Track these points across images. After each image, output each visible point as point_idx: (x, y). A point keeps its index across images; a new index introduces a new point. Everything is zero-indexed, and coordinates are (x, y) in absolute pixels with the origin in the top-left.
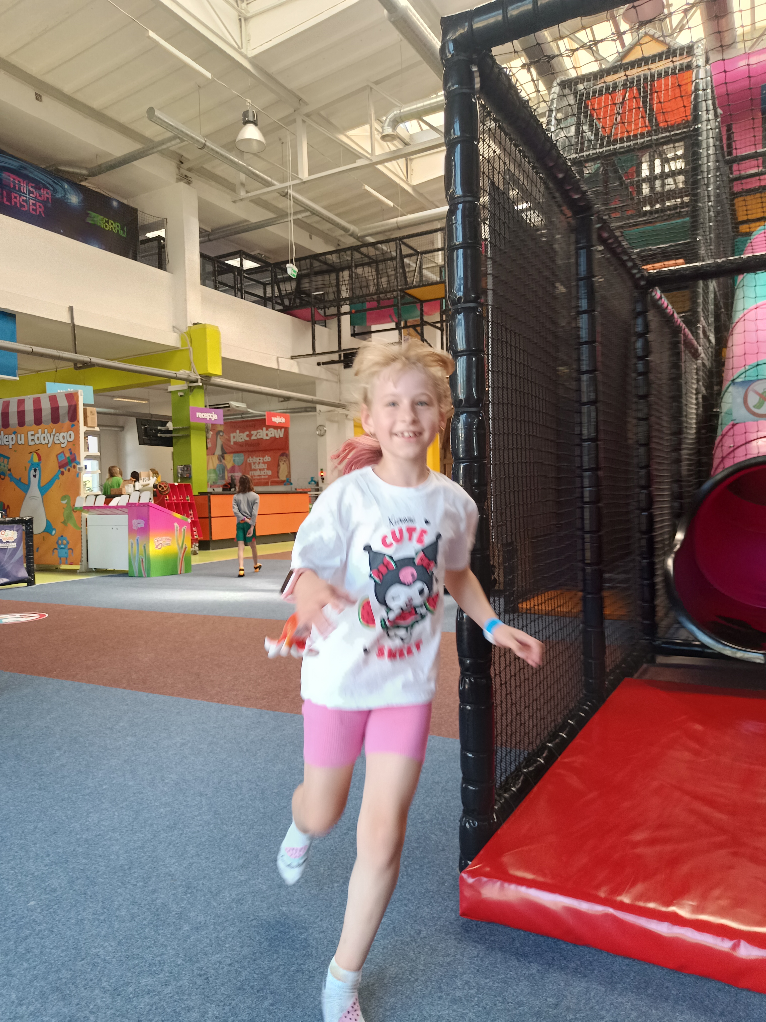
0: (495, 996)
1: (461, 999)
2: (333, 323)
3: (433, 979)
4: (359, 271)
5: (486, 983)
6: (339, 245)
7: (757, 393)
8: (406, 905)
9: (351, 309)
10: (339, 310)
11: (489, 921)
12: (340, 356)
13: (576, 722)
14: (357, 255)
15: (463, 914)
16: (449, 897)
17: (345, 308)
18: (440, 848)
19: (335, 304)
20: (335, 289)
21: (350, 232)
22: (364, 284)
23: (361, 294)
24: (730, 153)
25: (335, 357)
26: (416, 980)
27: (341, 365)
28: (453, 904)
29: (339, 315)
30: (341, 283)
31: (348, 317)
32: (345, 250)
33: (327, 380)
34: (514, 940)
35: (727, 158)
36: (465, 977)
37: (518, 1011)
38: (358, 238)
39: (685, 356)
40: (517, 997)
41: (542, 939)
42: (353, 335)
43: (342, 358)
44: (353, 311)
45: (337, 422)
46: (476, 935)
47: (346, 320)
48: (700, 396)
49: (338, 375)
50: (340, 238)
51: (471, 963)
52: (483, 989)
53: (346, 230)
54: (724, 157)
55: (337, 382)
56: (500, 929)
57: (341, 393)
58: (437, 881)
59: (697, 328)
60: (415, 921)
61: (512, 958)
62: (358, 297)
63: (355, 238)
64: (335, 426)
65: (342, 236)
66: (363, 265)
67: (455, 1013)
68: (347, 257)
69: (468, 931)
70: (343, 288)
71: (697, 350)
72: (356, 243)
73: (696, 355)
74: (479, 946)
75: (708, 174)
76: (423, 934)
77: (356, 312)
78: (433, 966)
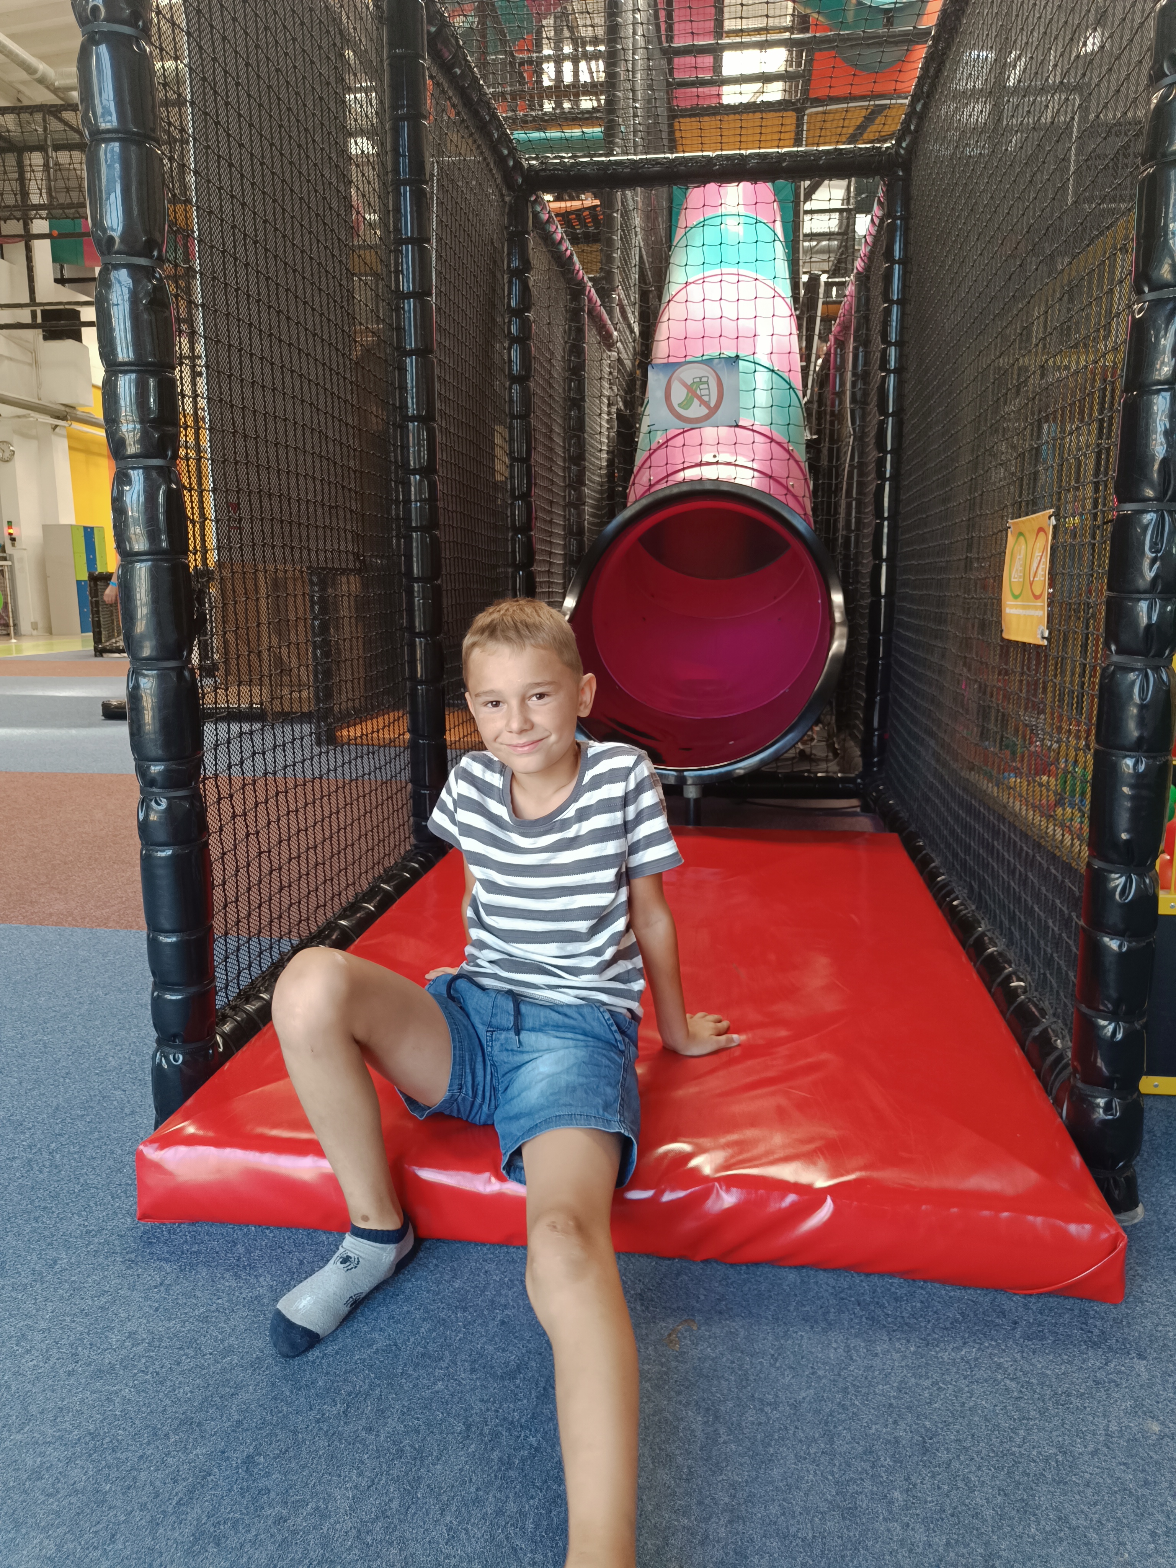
0: (181, 1348)
1: (113, 1368)
2: (17, 251)
3: (63, 1341)
4: (63, 157)
5: (169, 1328)
6: (19, 100)
7: (685, 384)
8: (36, 1220)
9: (51, 227)
10: (26, 226)
11: (193, 1221)
12: (34, 315)
13: (395, 888)
14: (55, 125)
15: (143, 1217)
16: (125, 1192)
17: (40, 226)
18: (127, 1111)
19: (18, 214)
20: (16, 186)
21: (37, 76)
22: (73, 184)
23: (68, 201)
24: (670, 39)
25: (25, 316)
26: (28, 1351)
27: (38, 334)
28: (130, 1203)
29: (28, 238)
30: (28, 175)
31: (47, 243)
32: (32, 109)
33: (11, 359)
34: (235, 1244)
35: (665, 45)
36: (129, 1327)
37: (219, 1366)
38: (55, 91)
39: (591, 337)
40: (222, 1341)
41: (285, 1233)
42: (61, 281)
43: (39, 320)
44: (55, 233)
45: (35, 437)
46: (165, 1249)
47: (43, 250)
48: (614, 410)
49: (34, 351)
50: (22, 88)
51: (146, 1299)
52: (161, 1340)
53: (30, 69)
54: (660, 43)
55: (31, 365)
56: (213, 1230)
57: (39, 385)
58: (110, 1168)
59: (611, 300)
60: (51, 1244)
61: (227, 1275)
62: (62, 207)
63: (48, 87)
64: (34, 444)
65: (24, 83)
66: (69, 147)
67: (95, 1396)
68: (36, 125)
69: (151, 1243)
70: (33, 186)
71: (610, 335)
72: (49, 98)
73: (607, 341)
74: (167, 1267)
75: (633, 54)
76: (63, 1263)
77: (61, 236)
78: (68, 1319)
